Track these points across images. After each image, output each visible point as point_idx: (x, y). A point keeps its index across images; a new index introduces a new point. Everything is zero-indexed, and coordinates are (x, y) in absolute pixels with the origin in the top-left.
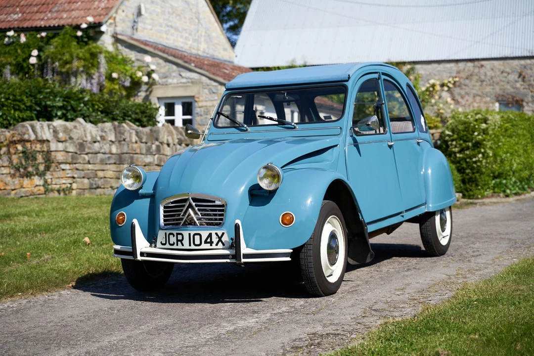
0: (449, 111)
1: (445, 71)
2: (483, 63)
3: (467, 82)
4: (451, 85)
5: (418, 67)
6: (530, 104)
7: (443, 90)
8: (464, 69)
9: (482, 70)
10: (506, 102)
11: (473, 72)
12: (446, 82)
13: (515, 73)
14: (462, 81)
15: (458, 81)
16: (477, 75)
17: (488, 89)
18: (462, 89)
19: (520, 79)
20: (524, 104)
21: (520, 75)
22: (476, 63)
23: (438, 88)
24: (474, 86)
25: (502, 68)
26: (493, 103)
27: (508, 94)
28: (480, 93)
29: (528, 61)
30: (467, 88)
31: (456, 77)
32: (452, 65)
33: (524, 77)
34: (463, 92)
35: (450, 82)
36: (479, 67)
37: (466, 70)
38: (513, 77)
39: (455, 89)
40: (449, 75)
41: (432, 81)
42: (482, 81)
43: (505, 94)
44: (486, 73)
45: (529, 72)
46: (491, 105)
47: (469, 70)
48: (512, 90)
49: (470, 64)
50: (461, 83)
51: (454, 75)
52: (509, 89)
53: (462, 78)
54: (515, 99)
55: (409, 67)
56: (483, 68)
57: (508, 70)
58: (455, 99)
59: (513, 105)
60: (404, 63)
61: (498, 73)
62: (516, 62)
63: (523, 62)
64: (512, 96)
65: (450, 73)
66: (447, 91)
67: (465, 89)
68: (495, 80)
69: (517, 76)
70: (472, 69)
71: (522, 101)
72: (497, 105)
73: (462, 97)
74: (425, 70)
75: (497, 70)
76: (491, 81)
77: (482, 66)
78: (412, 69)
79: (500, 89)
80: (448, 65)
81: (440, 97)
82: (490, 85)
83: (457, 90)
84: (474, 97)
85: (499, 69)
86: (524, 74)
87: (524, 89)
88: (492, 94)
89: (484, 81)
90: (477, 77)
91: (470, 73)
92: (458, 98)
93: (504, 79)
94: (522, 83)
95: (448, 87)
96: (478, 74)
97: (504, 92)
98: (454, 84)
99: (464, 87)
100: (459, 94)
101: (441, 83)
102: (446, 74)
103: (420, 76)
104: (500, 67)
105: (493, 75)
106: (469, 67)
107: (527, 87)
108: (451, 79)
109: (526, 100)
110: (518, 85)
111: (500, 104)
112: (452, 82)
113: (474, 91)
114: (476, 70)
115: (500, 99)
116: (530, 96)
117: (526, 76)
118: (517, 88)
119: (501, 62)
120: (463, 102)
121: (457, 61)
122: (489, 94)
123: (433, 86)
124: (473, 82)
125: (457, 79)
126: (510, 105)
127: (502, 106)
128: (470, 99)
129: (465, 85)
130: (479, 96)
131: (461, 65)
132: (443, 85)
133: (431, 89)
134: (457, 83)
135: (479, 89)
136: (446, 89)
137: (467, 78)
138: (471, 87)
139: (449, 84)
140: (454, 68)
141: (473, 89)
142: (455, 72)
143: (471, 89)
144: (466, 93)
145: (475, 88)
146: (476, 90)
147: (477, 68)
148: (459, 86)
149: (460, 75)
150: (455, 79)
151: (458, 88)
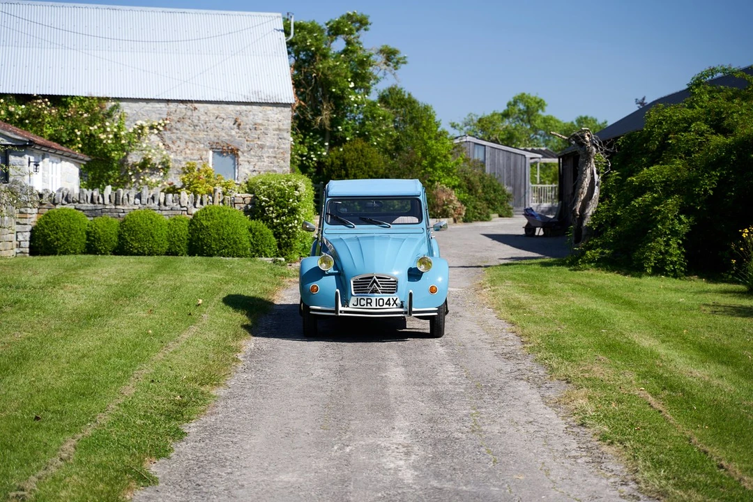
0: (159, 156)
1: (154, 112)
2: (196, 105)
3: (179, 125)
4: (161, 129)
5: (122, 104)
6: (245, 154)
7: (153, 133)
8: (176, 111)
9: (196, 114)
10: (221, 150)
11: (186, 115)
12: (156, 124)
13: (231, 119)
14: (173, 123)
15: (168, 124)
16: (189, 119)
17: (202, 135)
18: (174, 133)
19: (235, 126)
20: (240, 153)
21: (236, 121)
22: (189, 105)
23: (147, 130)
24: (186, 130)
25: (217, 113)
26: (207, 151)
27: (222, 142)
28: (192, 139)
29: (244, 107)
30: (178, 132)
31: (166, 119)
32: (163, 105)
33: (239, 125)
34: (174, 137)
35: (160, 124)
36: (192, 110)
37: (177, 112)
38: (229, 123)
39: (165, 132)
40: (158, 116)
41: (139, 123)
42: (195, 126)
43: (220, 142)
44: (199, 117)
45: (245, 119)
46: (205, 153)
47: (180, 112)
48: (227, 138)
49: (182, 106)
50: (172, 126)
51: (165, 116)
52: (224, 137)
53: (173, 120)
54: (230, 148)
55: (113, 103)
56: (196, 111)
57: (222, 115)
58: (165, 143)
59: (228, 155)
60: (107, 99)
61: (213, 118)
62: (231, 107)
63: (238, 108)
64: (227, 144)
65: (160, 114)
66: (157, 134)
67: (177, 133)
68: (209, 125)
69: (233, 122)
70: (184, 111)
71: (238, 150)
72: (211, 152)
73: (173, 143)
74: (131, 108)
75: (211, 115)
76: (205, 127)
77: (195, 109)
78: (117, 107)
79: (215, 136)
80: (158, 105)
81: (150, 141)
82: (204, 131)
83: (167, 134)
84: (186, 142)
85: (214, 113)
86: (239, 121)
87: (239, 137)
88: (206, 142)
89: (197, 126)
90: (190, 121)
91: (182, 115)
92: (168, 142)
93: (218, 125)
94: (238, 131)
95: (158, 129)
96: (191, 118)
97: (218, 139)
98: (164, 127)
99: (175, 131)
100: (170, 138)
101: (150, 125)
102: (154, 114)
103: (125, 114)
104: (214, 112)
105: (207, 119)
106: (181, 109)
107: (242, 135)
108: (161, 122)
109: (242, 150)
110: (233, 133)
111: (214, 152)
112: (163, 125)
113: (187, 137)
114: (189, 113)
115: (214, 147)
116: (245, 146)
117: (242, 124)
118: (231, 136)
119: (216, 106)
120: (174, 147)
121: (168, 101)
122: (202, 141)
123: (141, 128)
124: (185, 127)
125: (168, 122)
126: (225, 154)
127: (216, 154)
128: (182, 145)
129: (177, 129)
130: (192, 142)
131: (172, 106)
132: (152, 128)
133: (140, 131)
134: (167, 126)
135: (192, 134)
136: (156, 131)
137: (179, 121)
138: (183, 131)
139: (159, 127)
140: (164, 109)
141: (185, 134)
142: (166, 113)
143: (183, 133)
144: (178, 138)
145: (188, 132)
146: (188, 135)
147: (190, 111)
148: (170, 130)
149: (171, 117)
150: (165, 122)
151: (169, 132)
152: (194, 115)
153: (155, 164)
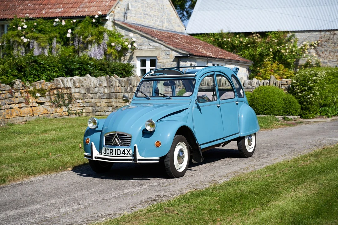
0: (314, 61)
1: (312, 37)
2: (336, 32)
3: (326, 43)
4: (316, 46)
5: (296, 34)
7: (311, 48)
8: (324, 36)
11: (330, 37)
12: (313, 43)
14: (323, 43)
15: (320, 43)
16: (332, 39)
18: (323, 48)
22: (332, 32)
23: (308, 47)
24: (330, 46)
28: (333, 50)
30: (325, 47)
31: (319, 41)
32: (317, 33)
34: (323, 50)
35: (315, 43)
36: (333, 35)
37: (325, 36)
39: (318, 48)
40: (315, 39)
41: (304, 43)
42: (335, 43)
47: (327, 36)
49: (328, 33)
50: (322, 44)
51: (318, 39)
53: (323, 41)
55: (291, 34)
56: (336, 35)
58: (318, 53)
60: (288, 32)
65: (316, 38)
66: (314, 49)
67: (325, 48)
70: (329, 36)
73: (323, 53)
74: (301, 36)
77: (335, 34)
78: (293, 36)
80: (314, 34)
81: (309, 53)
83: (319, 49)
84: (330, 52)
89: (336, 43)
90: (332, 41)
91: (328, 38)
92: (320, 53)
98: (318, 45)
99: (323, 46)
100: (321, 51)
101: (310, 44)
102: (313, 38)
103: (298, 40)
106: (327, 34)
108: (316, 42)
112: (317, 43)
113: (330, 49)
114: (332, 37)
120: (323, 55)
121: (320, 31)
123: (305, 46)
124: (329, 44)
125: (320, 42)
128: (328, 54)
129: (325, 46)
130: (333, 52)
131: (323, 33)
132: (311, 45)
133: (304, 48)
134: (320, 44)
135: (333, 48)
136: (313, 47)
137: (326, 41)
138: (328, 47)
139: (315, 45)
140: (318, 35)
141: (329, 48)
142: (319, 37)
143: (328, 48)
144: (325, 50)
145: (331, 47)
146: (331, 48)
147: (332, 35)
148: (321, 46)
149: (322, 39)
150: (318, 42)
151: (320, 47)
152: (334, 37)
153: (313, 65)
